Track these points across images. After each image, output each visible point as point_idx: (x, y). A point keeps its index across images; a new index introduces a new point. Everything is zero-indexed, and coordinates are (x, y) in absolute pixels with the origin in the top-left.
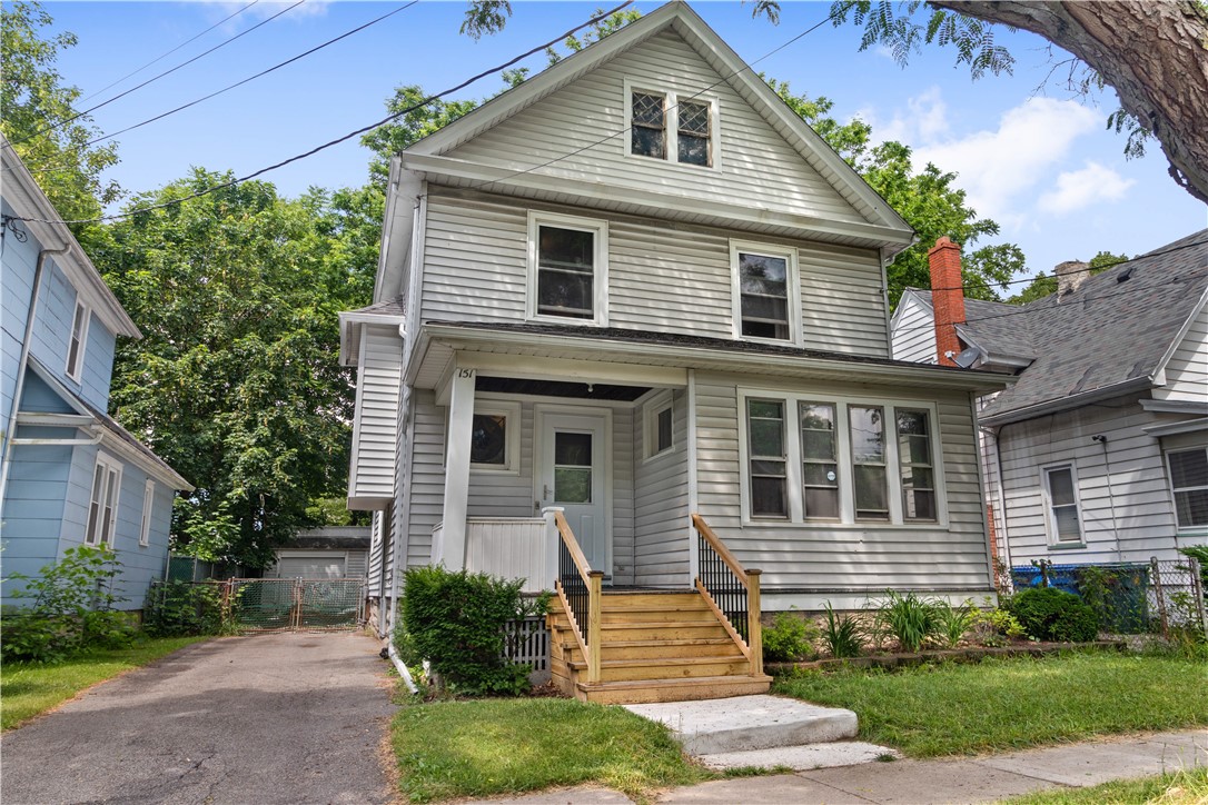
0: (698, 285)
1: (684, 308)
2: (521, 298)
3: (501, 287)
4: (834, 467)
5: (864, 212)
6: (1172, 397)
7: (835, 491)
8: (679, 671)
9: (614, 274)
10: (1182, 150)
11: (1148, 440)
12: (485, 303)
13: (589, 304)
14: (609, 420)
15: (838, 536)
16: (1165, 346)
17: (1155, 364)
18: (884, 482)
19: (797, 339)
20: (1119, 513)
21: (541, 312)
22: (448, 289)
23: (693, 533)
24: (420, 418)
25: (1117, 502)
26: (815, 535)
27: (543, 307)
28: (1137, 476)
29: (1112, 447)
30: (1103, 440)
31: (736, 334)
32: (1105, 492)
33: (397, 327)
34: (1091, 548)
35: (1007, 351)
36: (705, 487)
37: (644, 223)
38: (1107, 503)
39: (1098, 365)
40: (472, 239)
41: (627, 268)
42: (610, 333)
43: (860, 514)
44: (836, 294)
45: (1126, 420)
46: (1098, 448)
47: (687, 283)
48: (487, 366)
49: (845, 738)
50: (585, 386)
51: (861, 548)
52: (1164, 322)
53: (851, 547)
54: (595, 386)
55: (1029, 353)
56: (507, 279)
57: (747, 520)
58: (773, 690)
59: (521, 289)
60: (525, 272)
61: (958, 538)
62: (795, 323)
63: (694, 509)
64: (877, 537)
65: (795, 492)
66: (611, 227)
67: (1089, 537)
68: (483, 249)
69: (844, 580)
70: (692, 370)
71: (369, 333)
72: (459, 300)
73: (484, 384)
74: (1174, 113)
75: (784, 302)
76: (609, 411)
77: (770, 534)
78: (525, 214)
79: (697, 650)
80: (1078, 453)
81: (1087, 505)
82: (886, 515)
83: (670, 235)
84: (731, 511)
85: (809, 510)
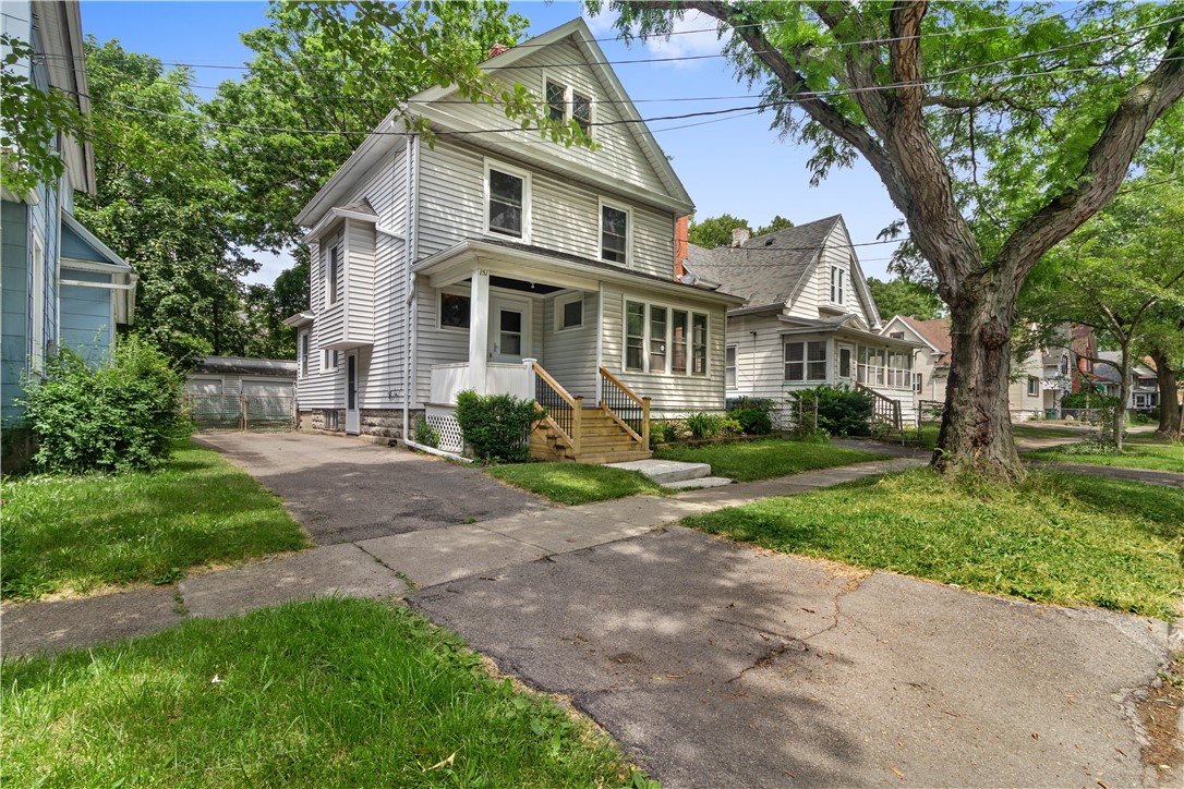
0: (580, 223)
1: (573, 237)
2: (480, 219)
3: (468, 209)
4: (664, 343)
5: (669, 190)
6: (791, 314)
7: (664, 357)
8: (609, 449)
9: (535, 210)
10: (920, 228)
11: (777, 336)
12: (458, 219)
13: (519, 227)
14: (531, 304)
15: (663, 380)
16: (793, 287)
17: (787, 297)
18: (685, 352)
19: (630, 264)
20: (757, 372)
21: (491, 230)
22: (435, 207)
23: (599, 376)
24: (422, 295)
25: (757, 367)
26: (653, 380)
27: (492, 226)
28: (768, 354)
29: (759, 338)
30: (755, 334)
31: (599, 259)
32: (752, 361)
33: (374, 224)
34: (740, 390)
35: (709, 279)
36: (605, 351)
37: (552, 177)
38: (751, 367)
39: (757, 293)
40: (449, 172)
41: (542, 207)
42: (533, 249)
43: (673, 369)
44: (650, 239)
45: (768, 324)
46: (752, 338)
47: (574, 222)
48: (495, 269)
49: (707, 476)
50: (529, 284)
51: (673, 387)
52: (791, 273)
53: (669, 387)
54: (535, 284)
55: (717, 281)
56: (471, 204)
57: (624, 370)
58: (654, 457)
59: (480, 213)
60: (482, 201)
61: (713, 383)
62: (629, 254)
63: (600, 364)
64: (680, 382)
65: (646, 355)
66: (533, 177)
67: (740, 384)
68: (456, 181)
70: (602, 282)
71: (351, 226)
72: (442, 215)
73: (495, 281)
74: (924, 213)
75: (623, 240)
76: (530, 300)
77: (633, 379)
78: (482, 159)
79: (613, 438)
80: (741, 340)
81: (741, 367)
82: (684, 370)
83: (566, 188)
84: (617, 365)
85: (652, 366)
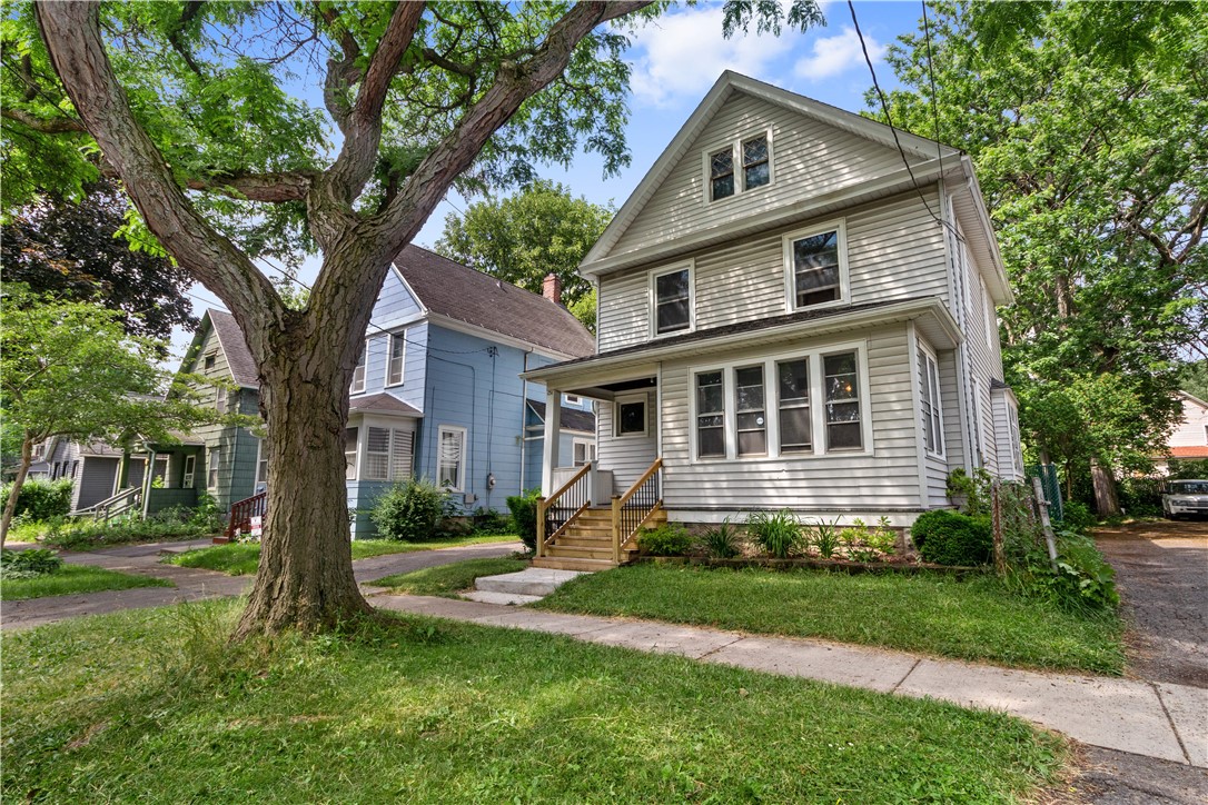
1: (749, 301)
2: (647, 328)
3: (636, 324)
4: (762, 414)
7: (763, 433)
12: (629, 337)
15: (763, 467)
18: (807, 422)
21: (659, 332)
24: (602, 411)
26: (746, 468)
27: (661, 329)
31: (789, 309)
36: (667, 440)
37: (718, 250)
41: (706, 286)
42: (700, 335)
43: (783, 449)
51: (785, 475)
53: (775, 476)
56: (637, 319)
57: (695, 461)
59: (647, 322)
60: (648, 311)
63: (661, 456)
64: (799, 466)
65: (730, 435)
68: (626, 305)
69: (765, 501)
70: (659, 363)
75: (834, 269)
77: (711, 469)
78: (646, 274)
82: (809, 448)
83: (736, 250)
84: (681, 455)
85: (740, 451)
